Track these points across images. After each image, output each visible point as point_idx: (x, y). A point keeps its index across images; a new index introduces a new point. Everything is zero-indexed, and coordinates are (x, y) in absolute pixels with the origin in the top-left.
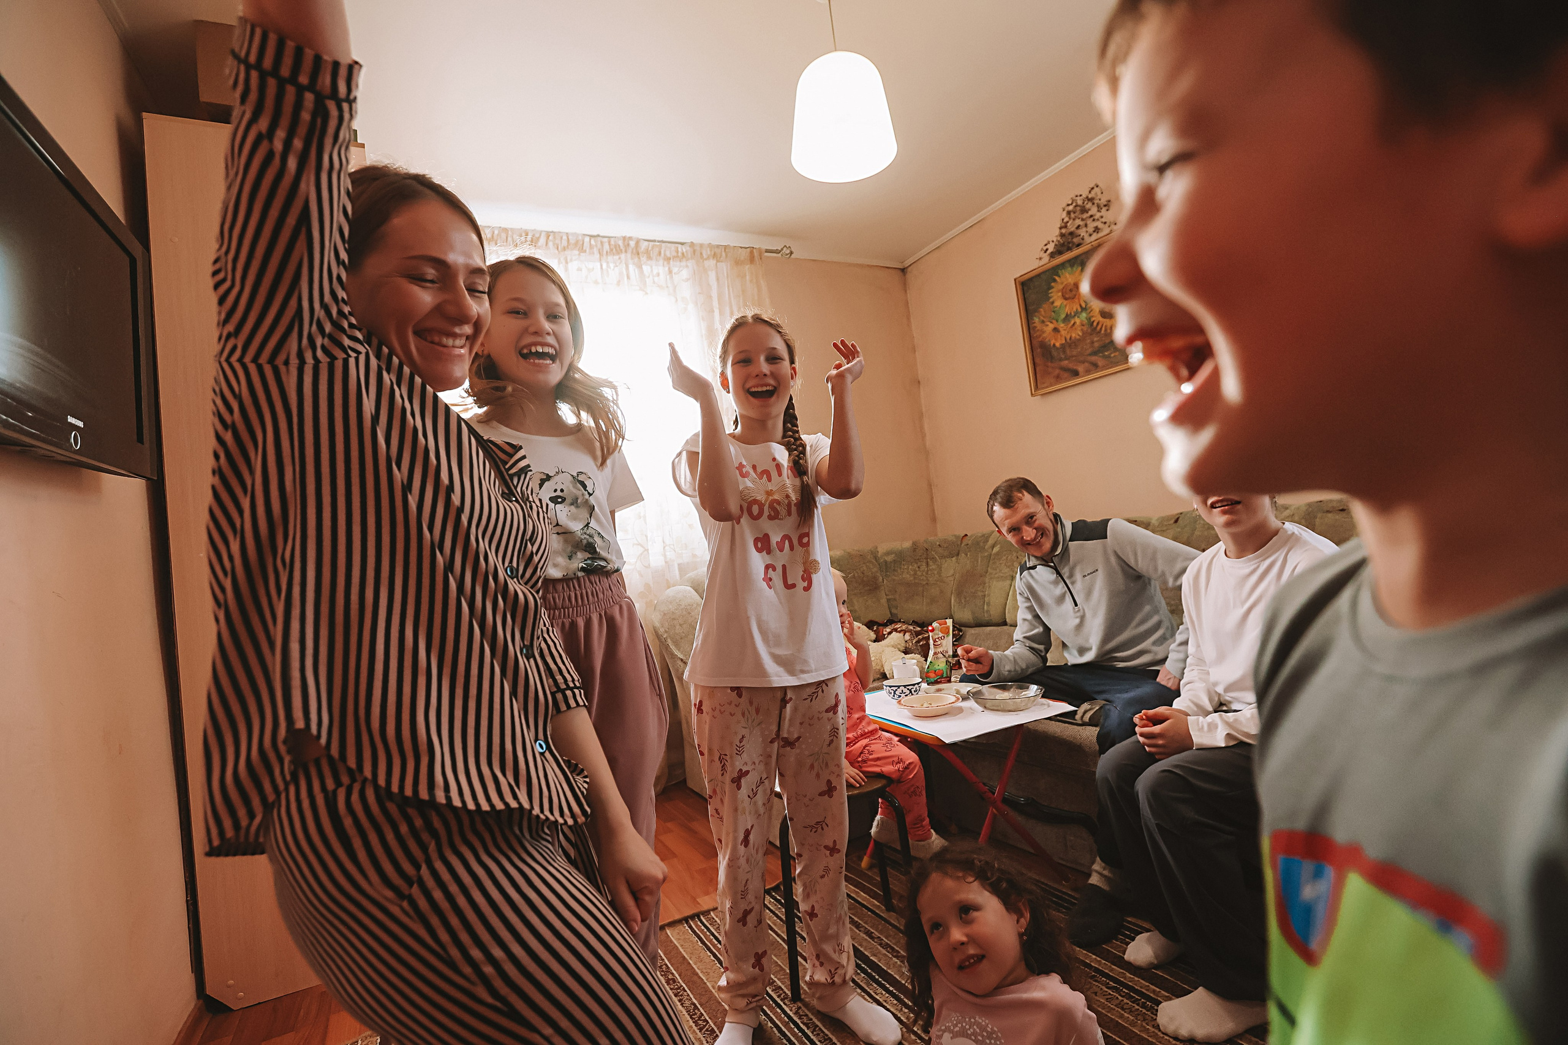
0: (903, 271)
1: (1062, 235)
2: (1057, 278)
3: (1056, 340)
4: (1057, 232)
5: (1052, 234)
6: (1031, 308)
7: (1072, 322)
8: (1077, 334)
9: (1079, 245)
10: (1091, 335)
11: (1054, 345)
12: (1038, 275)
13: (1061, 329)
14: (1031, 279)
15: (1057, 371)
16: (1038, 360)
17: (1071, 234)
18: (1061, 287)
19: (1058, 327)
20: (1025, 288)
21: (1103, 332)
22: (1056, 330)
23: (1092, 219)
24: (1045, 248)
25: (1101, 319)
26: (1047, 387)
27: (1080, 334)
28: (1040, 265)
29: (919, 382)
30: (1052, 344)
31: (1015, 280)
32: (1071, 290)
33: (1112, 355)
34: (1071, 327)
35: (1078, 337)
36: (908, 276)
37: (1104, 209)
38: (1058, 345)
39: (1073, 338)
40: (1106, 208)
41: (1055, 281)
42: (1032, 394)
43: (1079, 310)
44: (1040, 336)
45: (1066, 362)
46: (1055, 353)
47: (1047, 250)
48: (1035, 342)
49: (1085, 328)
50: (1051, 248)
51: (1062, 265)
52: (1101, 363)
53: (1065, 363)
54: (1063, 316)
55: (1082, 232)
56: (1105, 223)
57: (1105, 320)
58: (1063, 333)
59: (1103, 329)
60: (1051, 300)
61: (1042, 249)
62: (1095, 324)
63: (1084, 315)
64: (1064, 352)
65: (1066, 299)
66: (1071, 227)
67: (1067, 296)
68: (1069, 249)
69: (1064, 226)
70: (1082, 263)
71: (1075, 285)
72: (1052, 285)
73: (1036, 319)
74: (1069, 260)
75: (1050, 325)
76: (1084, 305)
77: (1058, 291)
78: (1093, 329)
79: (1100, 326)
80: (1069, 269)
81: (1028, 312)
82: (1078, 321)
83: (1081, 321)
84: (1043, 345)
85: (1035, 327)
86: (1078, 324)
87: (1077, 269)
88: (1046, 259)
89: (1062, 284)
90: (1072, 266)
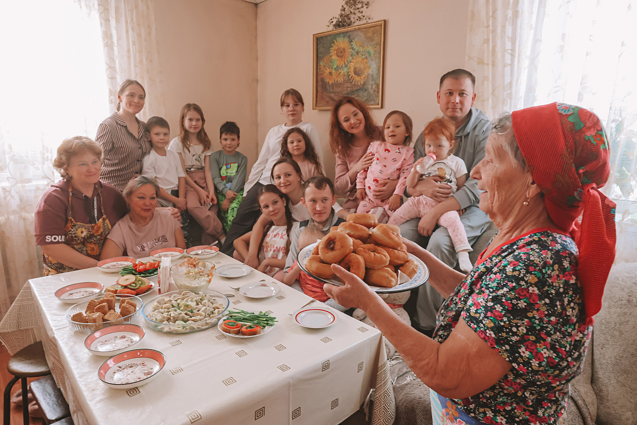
0: (256, 5)
1: (341, 15)
2: (335, 42)
3: (330, 79)
4: (339, 12)
5: (336, 13)
6: (319, 55)
7: (339, 72)
8: (340, 80)
9: (349, 25)
10: (347, 82)
11: (328, 82)
12: (326, 37)
13: (333, 74)
14: (322, 38)
15: (328, 99)
16: (319, 89)
17: (347, 16)
18: (337, 48)
19: (332, 72)
20: (318, 42)
21: (353, 83)
22: (330, 73)
23: (358, 10)
24: (331, 21)
25: (354, 75)
26: (321, 106)
27: (342, 80)
28: (328, 30)
29: (258, 80)
31: (314, 35)
32: (341, 52)
34: (338, 75)
36: (259, 10)
37: (365, 6)
38: (330, 83)
39: (338, 82)
41: (334, 42)
42: (313, 109)
43: (344, 66)
44: (322, 74)
46: (328, 87)
47: (332, 22)
48: (319, 77)
49: (345, 78)
50: (335, 21)
51: (339, 34)
53: (332, 95)
54: (335, 66)
55: (352, 16)
56: (364, 16)
57: (355, 76)
58: (334, 77)
59: (354, 81)
60: (330, 54)
61: (329, 22)
62: (350, 76)
63: (345, 70)
64: (333, 89)
65: (338, 56)
66: (347, 12)
67: (339, 55)
68: (343, 26)
69: (343, 10)
70: (349, 37)
71: (344, 49)
72: (332, 45)
73: (321, 63)
74: (343, 33)
75: (328, 70)
76: (346, 63)
77: (335, 50)
78: (349, 80)
79: (352, 79)
80: (342, 38)
81: (318, 58)
82: (342, 72)
83: (344, 73)
84: (323, 81)
85: (320, 68)
86: (342, 73)
87: (346, 40)
88: (331, 28)
89: (337, 46)
90: (344, 37)
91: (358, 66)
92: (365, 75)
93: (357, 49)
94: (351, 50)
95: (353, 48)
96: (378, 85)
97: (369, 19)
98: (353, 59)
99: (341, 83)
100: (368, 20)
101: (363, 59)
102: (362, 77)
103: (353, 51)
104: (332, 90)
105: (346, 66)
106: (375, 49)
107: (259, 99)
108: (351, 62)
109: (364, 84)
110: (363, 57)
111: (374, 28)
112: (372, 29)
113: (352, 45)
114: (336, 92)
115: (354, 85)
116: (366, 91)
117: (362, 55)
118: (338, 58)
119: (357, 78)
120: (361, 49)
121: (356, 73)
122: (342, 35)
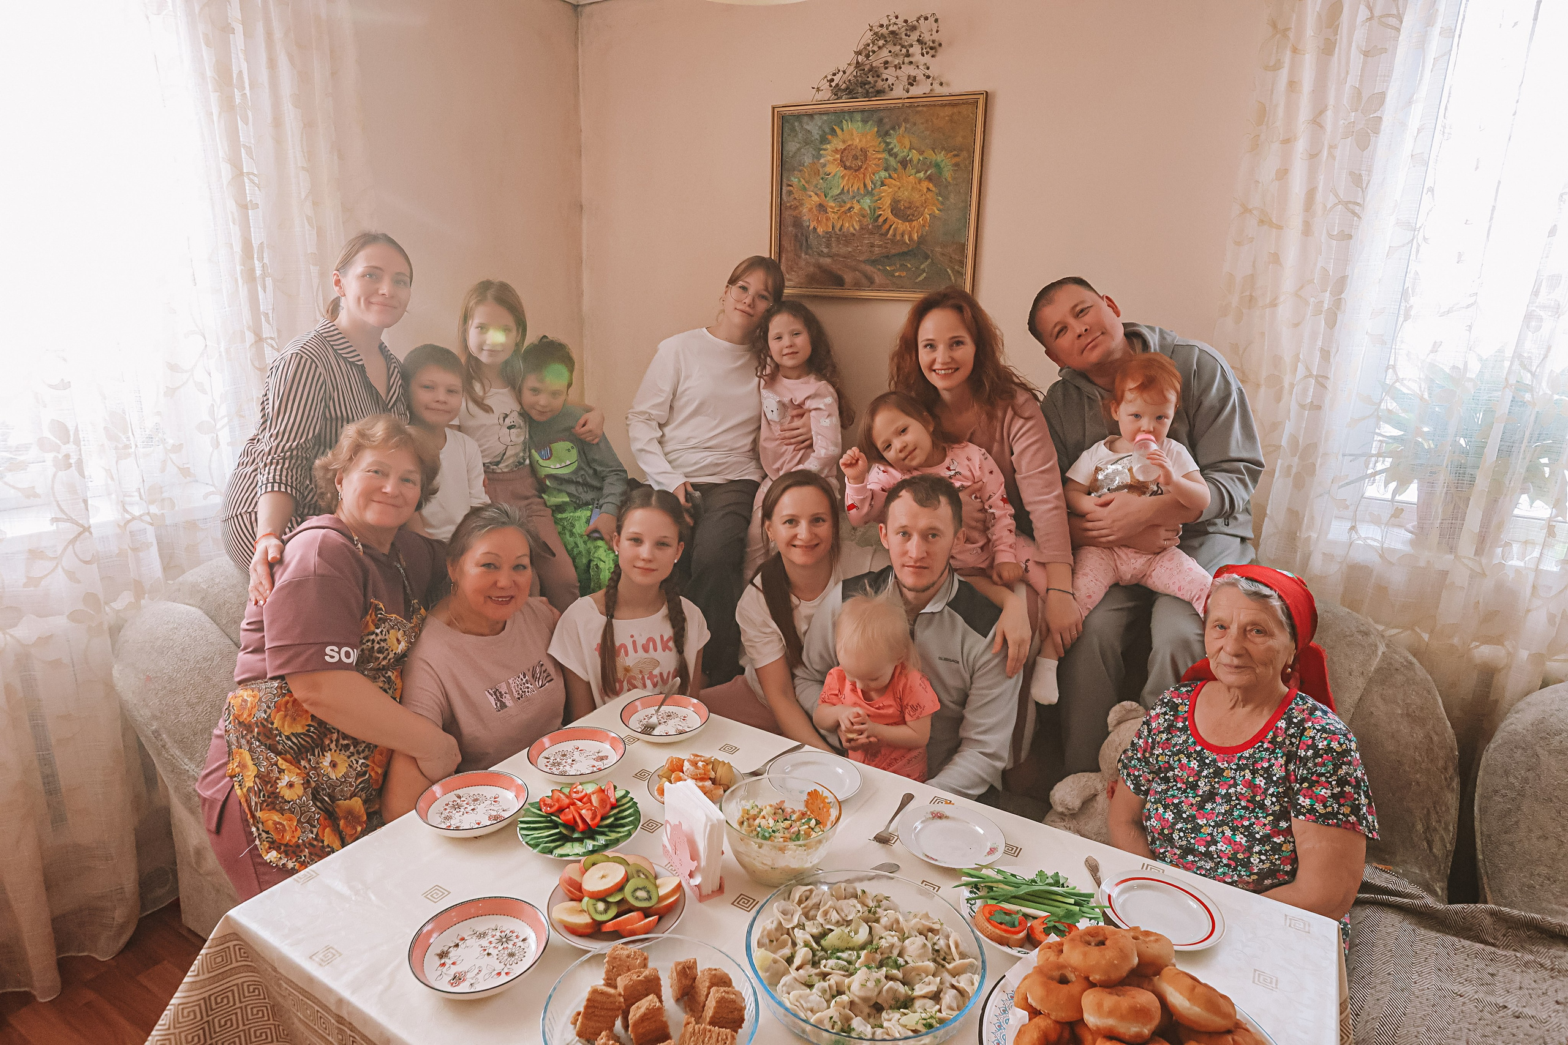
0: (576, 7)
1: (859, 67)
2: (838, 130)
3: (819, 222)
4: (851, 57)
5: (845, 60)
6: (789, 160)
7: (849, 206)
8: (851, 226)
9: (880, 92)
10: (872, 233)
11: (815, 229)
12: (811, 115)
13: (829, 210)
14: (798, 117)
15: (815, 270)
16: (785, 243)
17: (873, 70)
18: (841, 146)
19: (825, 204)
20: (786, 126)
21: (889, 236)
22: (822, 207)
24: (829, 77)
25: (891, 216)
27: (857, 228)
28: (817, 100)
29: (581, 206)
30: (811, 227)
31: (774, 108)
32: (855, 157)
33: (897, 274)
34: (845, 213)
35: (852, 229)
36: (585, 21)
37: (928, 52)
38: (820, 230)
39: (845, 230)
40: (932, 52)
41: (833, 131)
43: (862, 192)
44: (796, 208)
45: (828, 260)
46: (813, 241)
47: (832, 81)
48: (787, 214)
49: (865, 221)
50: (837, 79)
51: (851, 112)
52: (878, 279)
54: (837, 191)
55: (889, 74)
56: (928, 77)
57: (895, 220)
58: (831, 215)
59: (891, 232)
60: (822, 161)
61: (824, 78)
62: (881, 220)
63: (867, 202)
64: (828, 246)
65: (845, 168)
66: (876, 61)
67: (848, 164)
68: (866, 93)
69: (865, 52)
70: (880, 122)
71: (864, 151)
72: (830, 137)
73: (795, 180)
74: (862, 111)
75: (815, 198)
76: (870, 186)
77: (836, 151)
78: (876, 226)
79: (886, 226)
80: (860, 124)
81: (784, 165)
82: (857, 207)
83: (862, 209)
84: (797, 223)
85: (790, 193)
86: (855, 210)
87: (872, 129)
88: (826, 94)
89: (844, 142)
90: (865, 121)
91: (904, 194)
92: (924, 220)
93: (901, 155)
94: (885, 155)
95: (890, 152)
96: (963, 248)
97: (941, 84)
98: (890, 177)
99: (854, 235)
100: (936, 86)
101: (920, 181)
102: (915, 223)
103: (891, 159)
104: (825, 250)
105: (869, 193)
106: (957, 159)
107: (584, 256)
108: (883, 184)
109: (922, 240)
110: (922, 175)
111: (955, 110)
112: (948, 111)
113: (888, 144)
114: (838, 255)
115: (893, 241)
116: (927, 257)
117: (918, 172)
118: (844, 172)
119: (901, 226)
120: (914, 155)
121: (896, 210)
122: (858, 117)
